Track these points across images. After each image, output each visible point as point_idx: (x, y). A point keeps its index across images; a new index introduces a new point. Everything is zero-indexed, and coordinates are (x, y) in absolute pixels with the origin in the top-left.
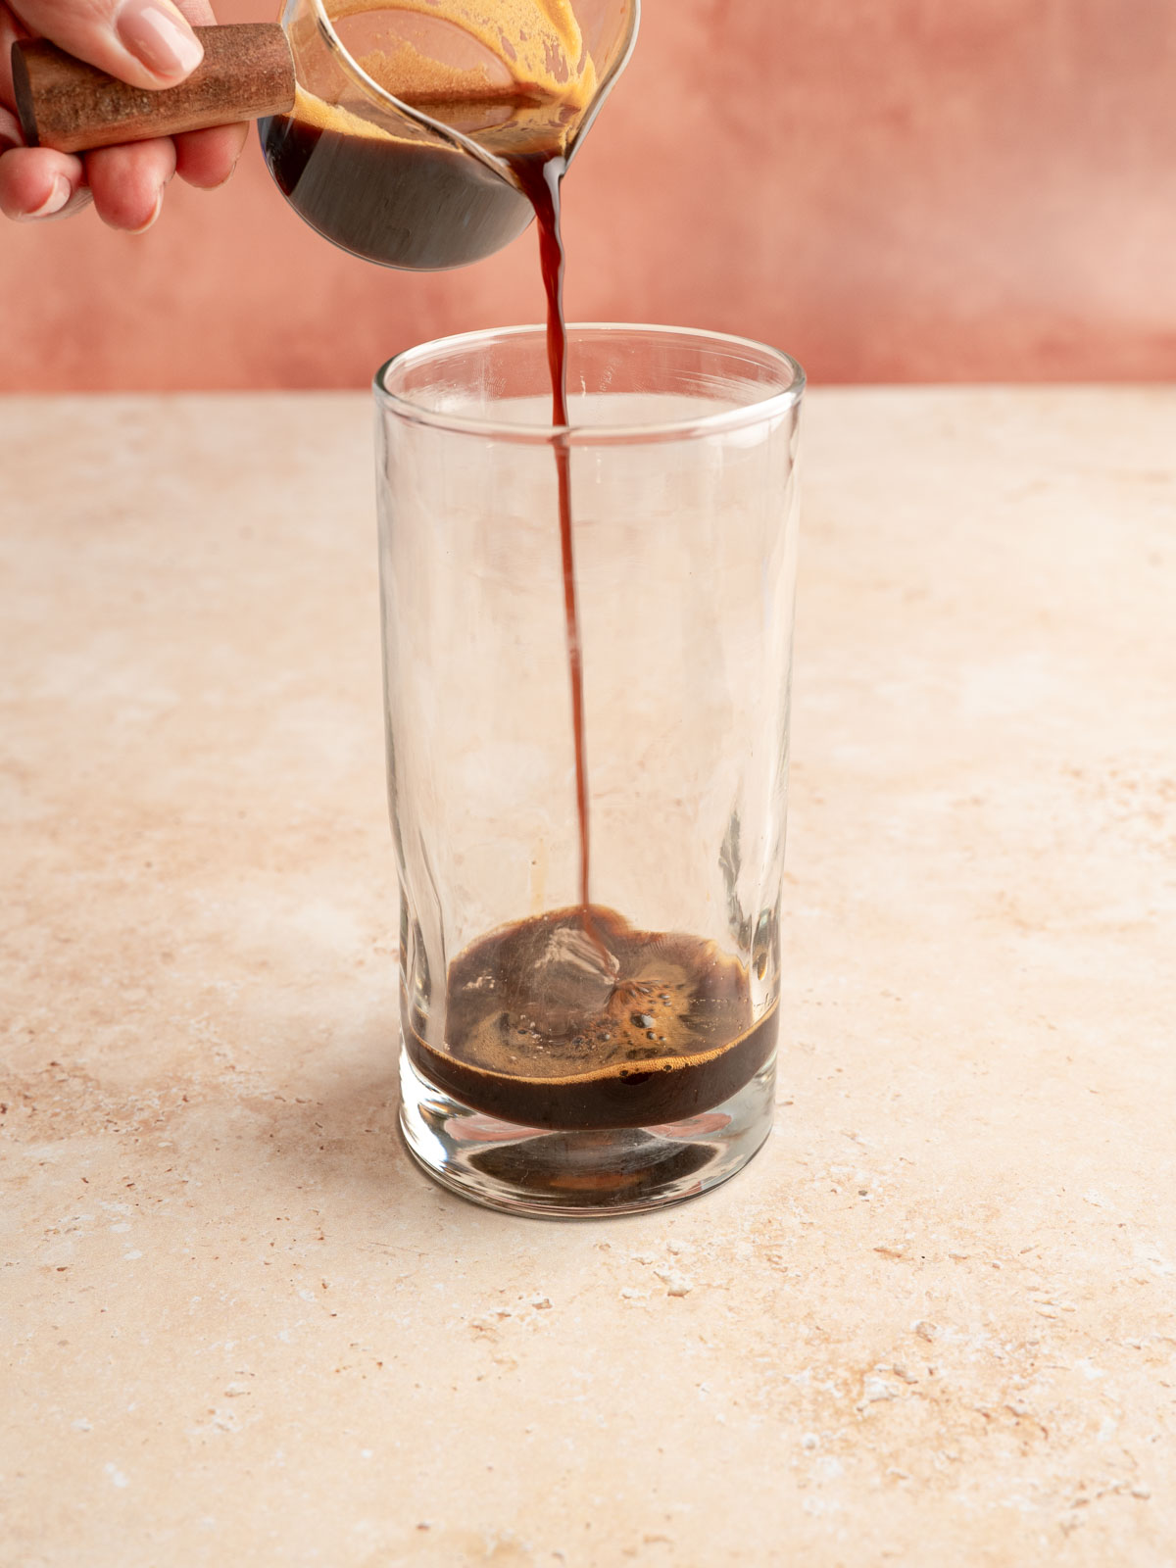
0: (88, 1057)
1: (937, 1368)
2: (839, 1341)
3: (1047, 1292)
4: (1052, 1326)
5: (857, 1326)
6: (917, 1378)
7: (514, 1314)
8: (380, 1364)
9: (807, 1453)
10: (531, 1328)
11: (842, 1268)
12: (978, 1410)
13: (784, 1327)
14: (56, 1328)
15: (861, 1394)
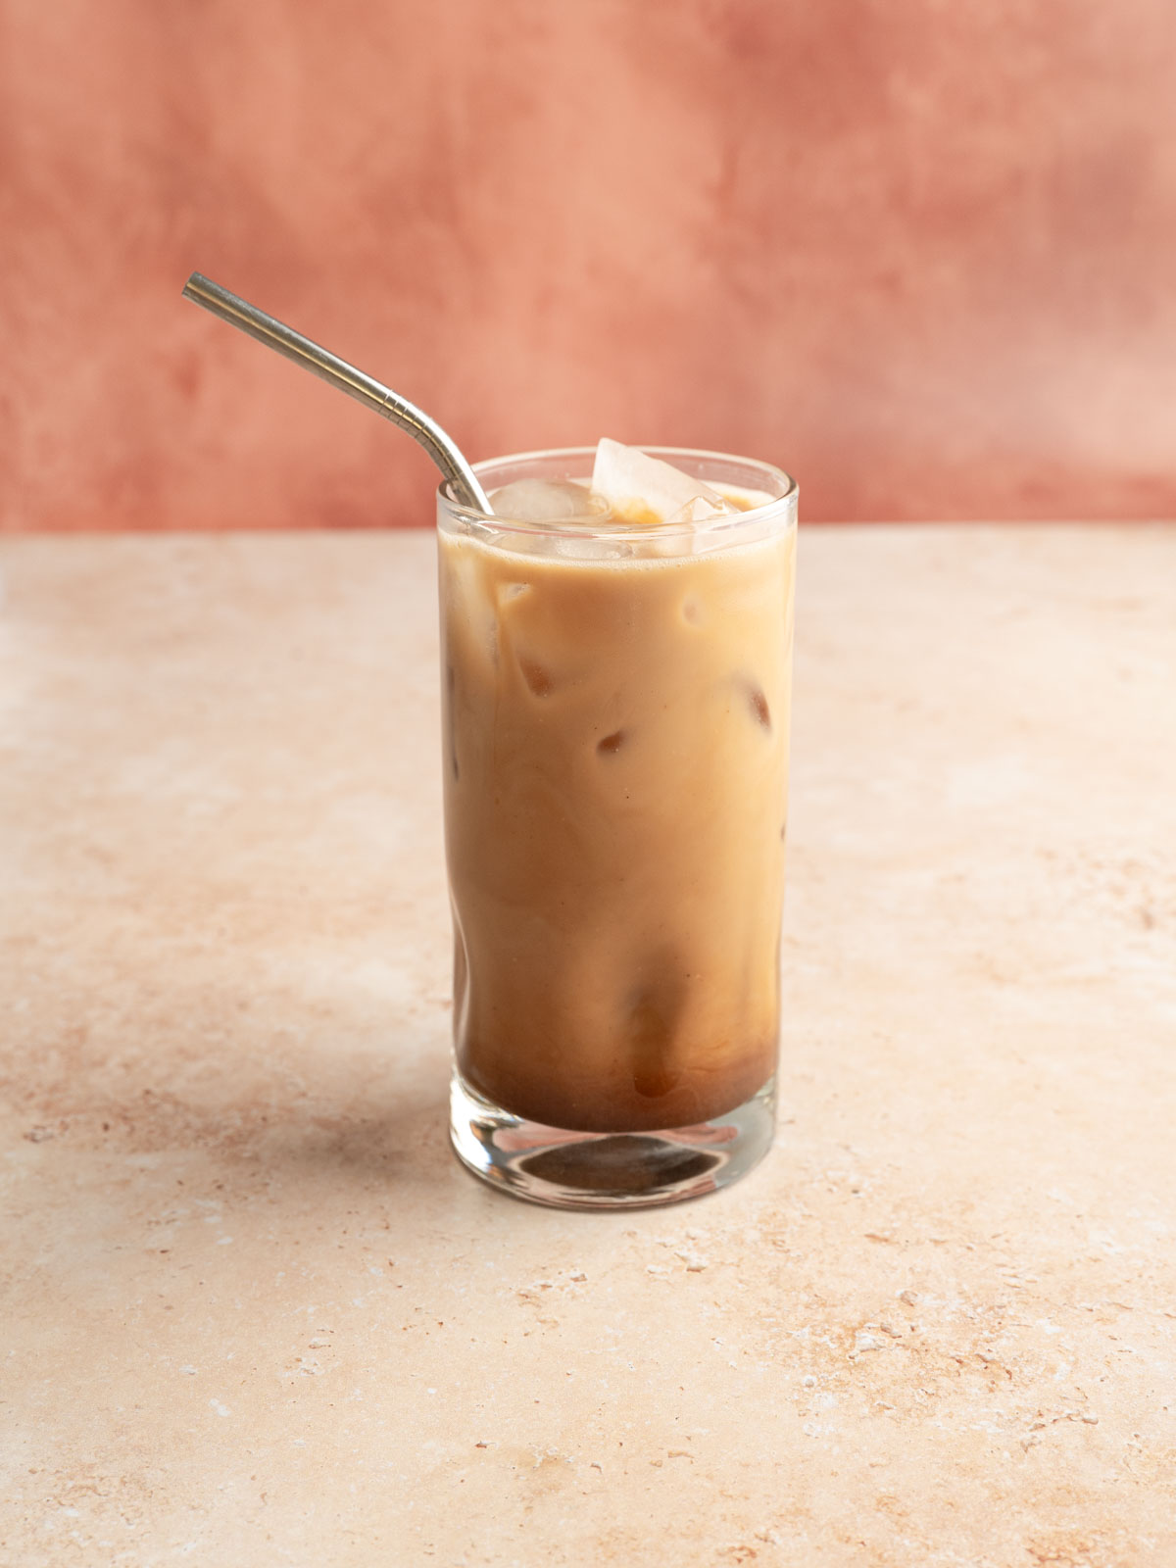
0: (177, 1086)
1: (918, 1326)
2: (834, 1306)
3: (1014, 1268)
4: (1018, 1294)
5: (850, 1294)
6: (902, 1334)
7: (554, 1285)
8: (441, 1323)
9: (806, 1390)
10: (569, 1296)
11: (836, 1250)
12: (953, 1358)
13: (787, 1295)
14: (161, 1296)
15: (852, 1346)
